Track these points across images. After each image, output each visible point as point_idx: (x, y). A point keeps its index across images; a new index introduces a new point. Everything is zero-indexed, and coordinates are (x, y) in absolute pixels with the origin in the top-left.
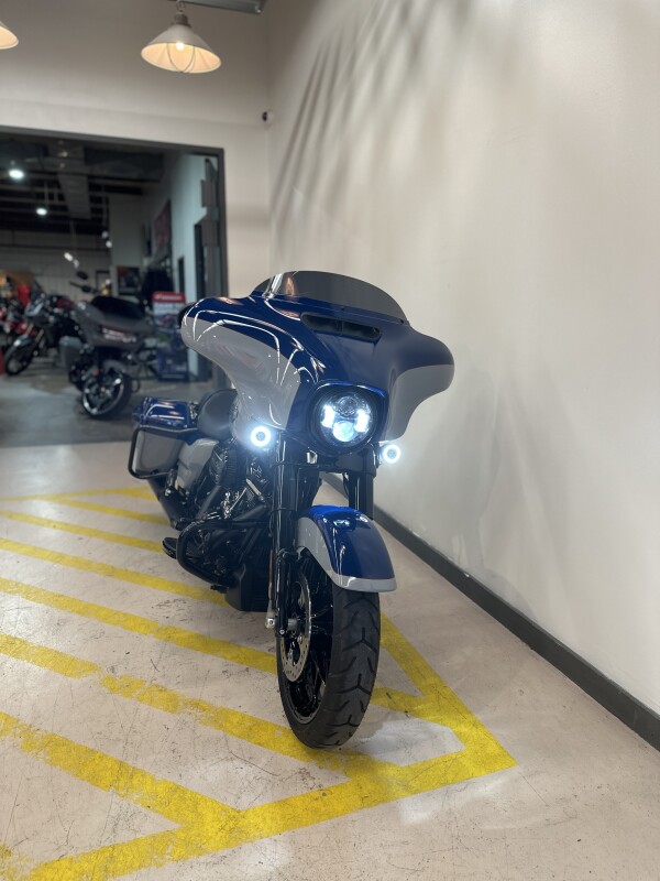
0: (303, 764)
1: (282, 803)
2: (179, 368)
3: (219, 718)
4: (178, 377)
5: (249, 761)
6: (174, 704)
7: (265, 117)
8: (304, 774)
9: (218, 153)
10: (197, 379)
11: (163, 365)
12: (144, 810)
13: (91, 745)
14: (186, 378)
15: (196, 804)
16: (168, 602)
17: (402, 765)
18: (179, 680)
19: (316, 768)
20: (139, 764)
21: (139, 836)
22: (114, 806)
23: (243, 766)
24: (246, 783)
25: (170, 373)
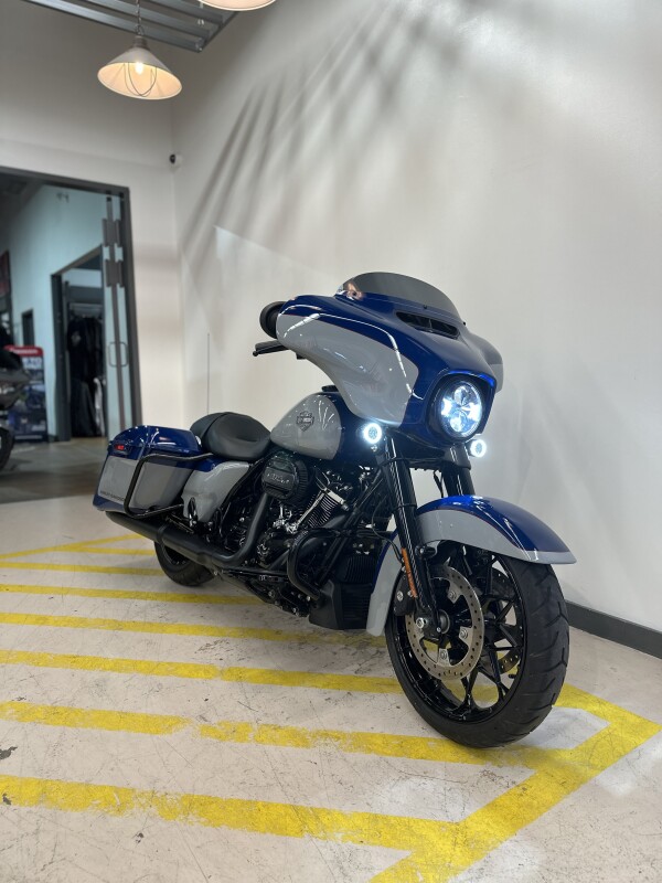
0: (481, 768)
1: (492, 806)
2: (35, 428)
3: (360, 742)
4: (36, 437)
5: (425, 775)
6: (300, 739)
7: (172, 159)
8: (492, 776)
9: (123, 194)
10: (56, 439)
11: (17, 425)
12: (359, 846)
13: (243, 796)
14: (45, 438)
15: (409, 827)
16: (208, 645)
17: (571, 748)
18: (286, 715)
19: (496, 767)
20: (315, 803)
21: (376, 872)
22: (323, 851)
23: (424, 781)
24: (442, 797)
25: (24, 434)
